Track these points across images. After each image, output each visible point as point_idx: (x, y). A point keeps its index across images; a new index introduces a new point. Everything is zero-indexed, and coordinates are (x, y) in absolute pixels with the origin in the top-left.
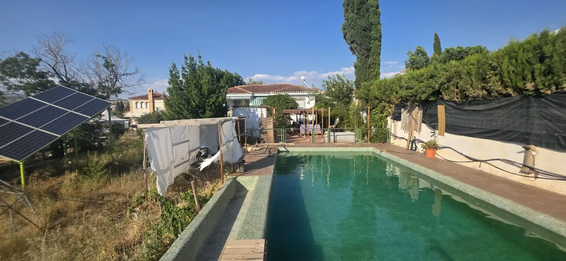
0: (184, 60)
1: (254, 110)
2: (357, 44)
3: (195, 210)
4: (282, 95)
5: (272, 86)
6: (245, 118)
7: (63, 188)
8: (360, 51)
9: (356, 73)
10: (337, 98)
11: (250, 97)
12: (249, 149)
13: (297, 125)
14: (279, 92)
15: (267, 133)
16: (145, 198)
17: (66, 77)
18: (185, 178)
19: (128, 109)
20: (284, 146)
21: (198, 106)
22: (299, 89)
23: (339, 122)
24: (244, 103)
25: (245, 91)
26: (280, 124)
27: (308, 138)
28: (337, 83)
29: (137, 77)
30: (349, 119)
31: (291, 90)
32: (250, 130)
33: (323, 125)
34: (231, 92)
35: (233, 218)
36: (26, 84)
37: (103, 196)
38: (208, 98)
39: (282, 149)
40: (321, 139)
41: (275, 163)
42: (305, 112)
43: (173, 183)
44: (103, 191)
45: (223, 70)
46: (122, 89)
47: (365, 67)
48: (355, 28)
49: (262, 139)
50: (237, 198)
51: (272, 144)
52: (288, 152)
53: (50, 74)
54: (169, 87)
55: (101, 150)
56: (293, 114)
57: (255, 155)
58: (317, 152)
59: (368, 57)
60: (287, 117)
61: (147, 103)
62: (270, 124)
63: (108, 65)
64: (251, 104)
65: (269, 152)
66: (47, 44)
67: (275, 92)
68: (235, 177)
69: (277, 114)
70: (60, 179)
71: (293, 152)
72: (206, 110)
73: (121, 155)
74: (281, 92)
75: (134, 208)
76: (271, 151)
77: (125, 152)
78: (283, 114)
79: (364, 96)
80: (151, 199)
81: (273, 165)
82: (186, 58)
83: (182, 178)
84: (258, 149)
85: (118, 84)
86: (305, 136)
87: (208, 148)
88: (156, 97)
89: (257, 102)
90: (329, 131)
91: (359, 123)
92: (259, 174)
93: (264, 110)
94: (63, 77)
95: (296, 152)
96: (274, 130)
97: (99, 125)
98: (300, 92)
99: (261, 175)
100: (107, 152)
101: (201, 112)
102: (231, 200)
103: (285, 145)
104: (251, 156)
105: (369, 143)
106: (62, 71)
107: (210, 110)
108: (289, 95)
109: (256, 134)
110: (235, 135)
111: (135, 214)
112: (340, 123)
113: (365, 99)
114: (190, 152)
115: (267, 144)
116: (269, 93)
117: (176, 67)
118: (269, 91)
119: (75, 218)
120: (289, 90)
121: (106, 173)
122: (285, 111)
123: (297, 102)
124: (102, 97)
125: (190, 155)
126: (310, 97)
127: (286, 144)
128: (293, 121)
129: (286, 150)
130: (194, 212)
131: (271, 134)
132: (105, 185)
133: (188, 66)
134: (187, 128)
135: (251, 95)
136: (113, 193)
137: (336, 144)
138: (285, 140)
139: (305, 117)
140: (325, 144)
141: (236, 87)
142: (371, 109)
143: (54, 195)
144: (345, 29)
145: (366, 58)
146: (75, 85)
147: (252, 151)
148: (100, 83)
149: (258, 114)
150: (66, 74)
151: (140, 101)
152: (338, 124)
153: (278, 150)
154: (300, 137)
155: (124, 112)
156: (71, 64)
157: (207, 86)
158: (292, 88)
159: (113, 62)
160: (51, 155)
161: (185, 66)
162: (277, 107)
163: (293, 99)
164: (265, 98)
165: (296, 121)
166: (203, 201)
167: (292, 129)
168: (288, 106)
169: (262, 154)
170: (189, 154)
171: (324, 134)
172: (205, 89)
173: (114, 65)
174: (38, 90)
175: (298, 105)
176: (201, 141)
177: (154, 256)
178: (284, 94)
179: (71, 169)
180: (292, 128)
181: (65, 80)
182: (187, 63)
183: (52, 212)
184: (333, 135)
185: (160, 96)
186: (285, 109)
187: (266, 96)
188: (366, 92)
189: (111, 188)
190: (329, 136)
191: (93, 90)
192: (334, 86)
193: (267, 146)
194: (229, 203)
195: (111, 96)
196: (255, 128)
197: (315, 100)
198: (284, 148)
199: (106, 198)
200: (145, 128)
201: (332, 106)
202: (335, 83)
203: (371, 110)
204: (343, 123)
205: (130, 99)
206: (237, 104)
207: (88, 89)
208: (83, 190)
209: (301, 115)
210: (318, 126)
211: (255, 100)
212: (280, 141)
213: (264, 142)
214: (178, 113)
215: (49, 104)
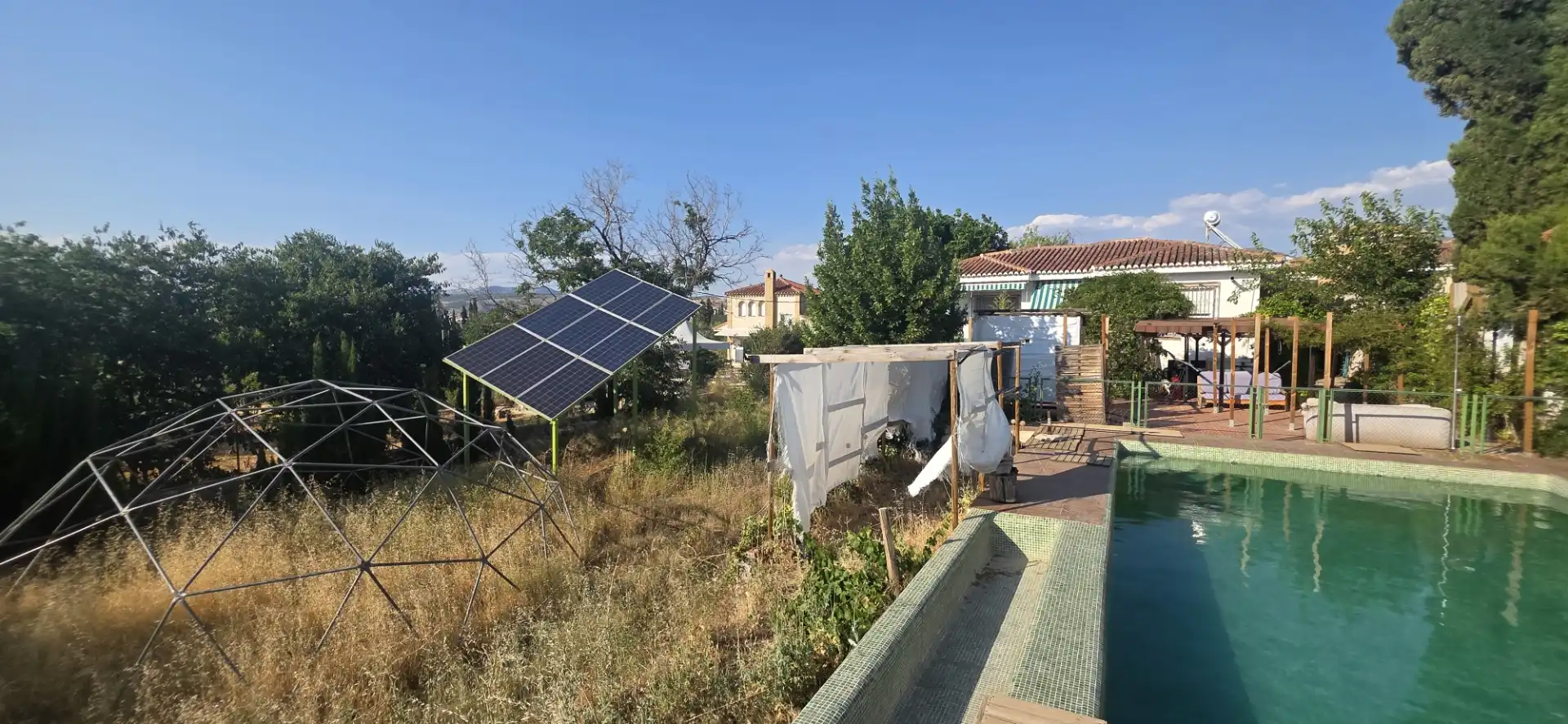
0: (861, 193)
1: (1042, 322)
2: (1467, 73)
3: (885, 586)
4: (1131, 275)
5: (1095, 248)
6: (1016, 344)
7: (613, 481)
8: (1486, 96)
9: (1459, 185)
10: (1363, 277)
11: (1023, 284)
12: (1025, 436)
13: (1187, 371)
14: (1122, 267)
15: (1080, 393)
16: (766, 530)
17: (621, 251)
18: (851, 496)
19: (723, 318)
20: (1142, 438)
21: (889, 313)
22: (1195, 253)
23: (1367, 367)
24: (1003, 301)
25: (1010, 266)
26: (1121, 366)
27: (1232, 418)
28: (1360, 224)
29: (747, 242)
30: (1421, 358)
31: (1166, 259)
32: (1027, 381)
33: (1294, 375)
34: (969, 271)
35: (988, 630)
36: (563, 268)
37: (678, 510)
38: (912, 291)
39: (1131, 445)
40: (1288, 426)
41: (1112, 485)
42: (1219, 330)
43: (824, 504)
44: (679, 499)
45: (948, 211)
46: (716, 273)
47: (1510, 156)
48: (1460, 14)
49: (1067, 411)
50: (996, 574)
51: (1100, 427)
52: (1155, 456)
53: (598, 246)
54: (820, 263)
55: (673, 406)
56: (1170, 334)
57: (1046, 456)
58: (1271, 467)
59: (1528, 114)
60: (1148, 343)
61: (761, 302)
62: (1093, 365)
63: (694, 221)
64: (1025, 305)
65: (1090, 449)
66: (596, 185)
67: (1108, 268)
68: (989, 512)
69: (1114, 334)
70: (607, 462)
71: (1173, 459)
72: (908, 322)
73: (710, 423)
74: (1129, 266)
75: (745, 551)
76: (1095, 449)
77: (717, 417)
78: (1135, 333)
79: (1502, 270)
80: (780, 537)
81: (1109, 495)
82: (866, 187)
83: (843, 494)
84: (1052, 437)
85: (709, 262)
86: (1215, 409)
87: (907, 424)
88: (781, 288)
89: (1048, 297)
90: (1327, 399)
91: (1474, 374)
92: (1064, 514)
93: (1074, 324)
94: (617, 252)
95: (1186, 459)
96: (1105, 384)
97: (670, 353)
98: (1201, 263)
99: (1071, 519)
100: (685, 413)
101: (895, 328)
102: (979, 577)
103: (1142, 434)
104: (1029, 457)
105: (1529, 454)
106: (616, 240)
107: (919, 323)
108: (1158, 275)
109: (1046, 393)
110: (991, 393)
111: (746, 565)
112: (1374, 372)
113: (1510, 281)
114: (866, 429)
115: (1082, 425)
116: (1085, 270)
117: (838, 212)
118: (1086, 264)
119: (633, 549)
120: (1159, 258)
121: (684, 460)
122: (1142, 325)
123: (1189, 295)
124: (678, 291)
125: (864, 437)
126: (1239, 281)
127: (1147, 430)
128: (1170, 358)
129: (1147, 450)
130: (883, 589)
131: (1095, 395)
132: (680, 488)
133: (869, 208)
134: (861, 369)
135: (1026, 278)
136: (697, 507)
137: (1354, 446)
138: (1142, 417)
139: (1219, 348)
140: (1306, 443)
141: (982, 255)
142: (1546, 322)
143: (598, 490)
144: (1406, 28)
145: (1517, 119)
146: (635, 267)
147: (1034, 443)
148: (678, 262)
149: (1055, 333)
150: (622, 246)
151: (747, 299)
152: (1358, 374)
153: (1121, 445)
154: (1199, 412)
155: (714, 325)
156: (630, 222)
157: (914, 258)
158: (1167, 253)
159: (703, 213)
160: (592, 411)
161: (862, 209)
162: (1116, 314)
163: (1173, 288)
164: (1070, 286)
165: (1180, 357)
166: (908, 566)
167: (1166, 384)
168: (1156, 308)
169: (1068, 454)
170: (862, 434)
171: (1298, 407)
172: (907, 266)
173: (705, 220)
174: (578, 278)
175: (1190, 305)
176: (892, 404)
177: (796, 679)
178: (1139, 271)
179: (625, 444)
180: (1166, 381)
181: (619, 257)
182: (868, 202)
183: (597, 528)
184: (1343, 412)
185: (789, 286)
186: (1146, 319)
187: (1073, 281)
188: (1518, 253)
189: (693, 495)
190: (1326, 416)
191: (664, 275)
192: (1346, 237)
193: (1081, 432)
194: (973, 584)
195: (696, 289)
196: (1044, 374)
197: (1257, 292)
198: (1138, 443)
199: (684, 517)
200: (776, 364)
201: (1342, 309)
202: (1352, 226)
203: (1541, 324)
204: (1388, 372)
205: (728, 294)
206: (985, 304)
207: (654, 274)
208: (644, 493)
209: (1203, 340)
210: (1275, 380)
211: (1039, 291)
212: (1127, 419)
213: (1071, 421)
214: (840, 329)
215: (596, 307)
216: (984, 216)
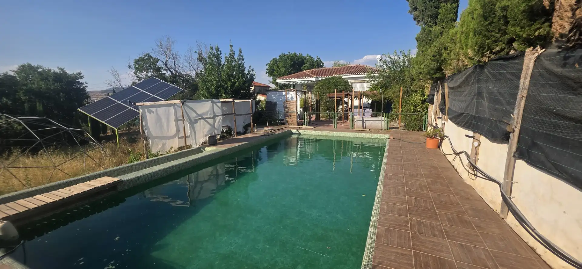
15: (291, 116)
17: (175, 70)
39: (295, 131)
49: (287, 122)
51: (294, 126)
53: (163, 68)
62: (293, 107)
68: (202, 147)
94: (172, 71)
95: (307, 135)
103: (301, 128)
106: (172, 66)
109: (281, 116)
129: (298, 132)
131: (294, 116)
135: (314, 79)
140: (348, 129)
141: (304, 71)
146: (180, 76)
153: (291, 131)
163: (345, 82)
175: (352, 88)
176: (224, 120)
184: (361, 120)
200: (140, 106)
213: (289, 125)
215: (142, 90)
216: (317, 57)
